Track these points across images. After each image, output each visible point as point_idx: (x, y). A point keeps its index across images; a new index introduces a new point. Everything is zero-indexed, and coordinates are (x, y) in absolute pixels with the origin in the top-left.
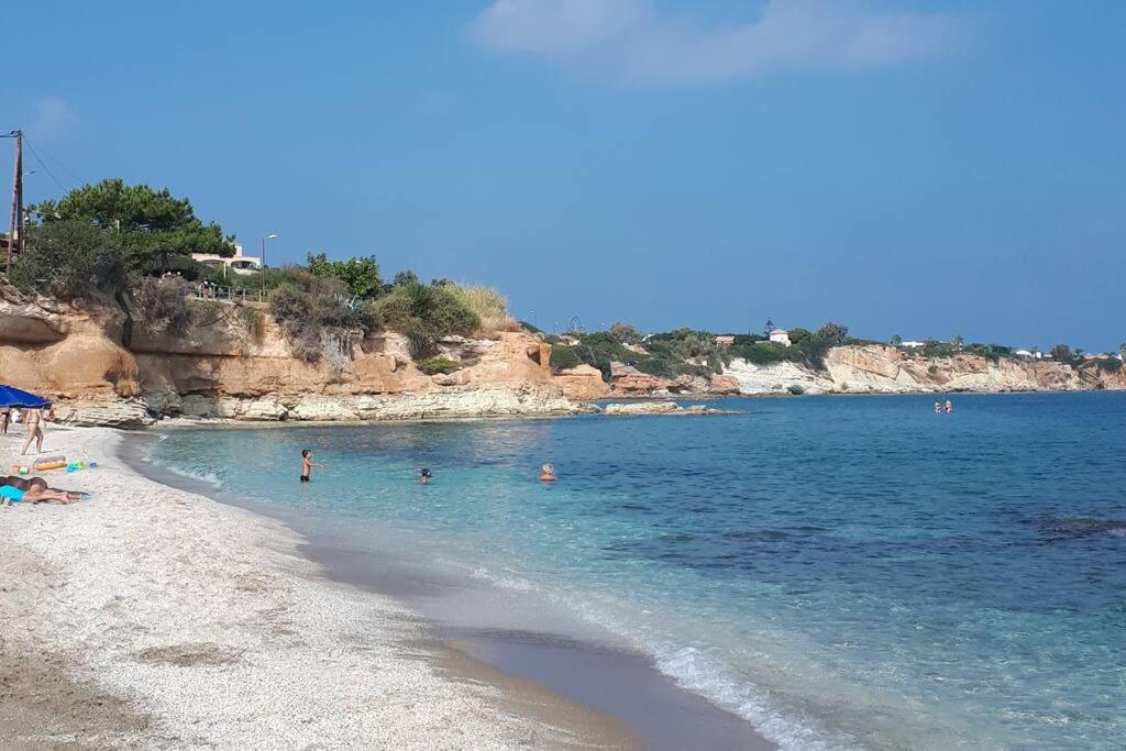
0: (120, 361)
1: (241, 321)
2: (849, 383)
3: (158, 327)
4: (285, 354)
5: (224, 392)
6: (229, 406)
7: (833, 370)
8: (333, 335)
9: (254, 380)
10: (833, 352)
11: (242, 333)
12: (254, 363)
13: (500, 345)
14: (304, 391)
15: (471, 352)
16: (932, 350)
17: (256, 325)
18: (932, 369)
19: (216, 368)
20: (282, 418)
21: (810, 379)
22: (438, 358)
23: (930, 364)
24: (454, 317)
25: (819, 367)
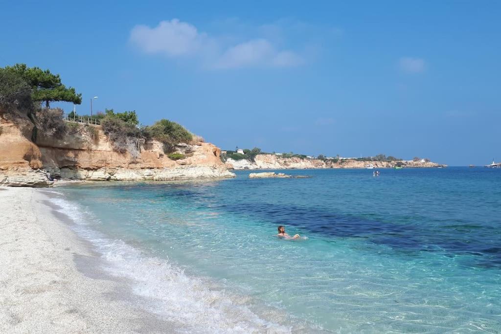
0: (32, 150)
1: (88, 133)
2: (262, 166)
3: (50, 133)
4: (109, 149)
5: (80, 167)
6: (83, 173)
7: (257, 161)
8: (132, 141)
9: (94, 162)
10: (257, 156)
11: (89, 139)
12: (94, 153)
13: (201, 148)
14: (119, 167)
15: (189, 150)
16: (285, 156)
17: (96, 135)
18: (285, 162)
19: (76, 156)
20: (108, 179)
21: (251, 165)
22: (175, 153)
23: (284, 160)
24: (182, 135)
25: (253, 161)
